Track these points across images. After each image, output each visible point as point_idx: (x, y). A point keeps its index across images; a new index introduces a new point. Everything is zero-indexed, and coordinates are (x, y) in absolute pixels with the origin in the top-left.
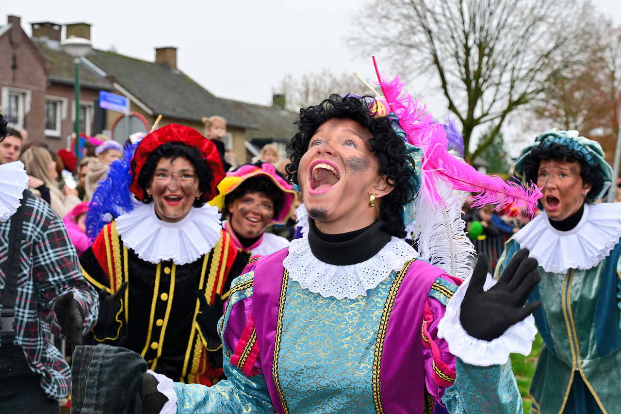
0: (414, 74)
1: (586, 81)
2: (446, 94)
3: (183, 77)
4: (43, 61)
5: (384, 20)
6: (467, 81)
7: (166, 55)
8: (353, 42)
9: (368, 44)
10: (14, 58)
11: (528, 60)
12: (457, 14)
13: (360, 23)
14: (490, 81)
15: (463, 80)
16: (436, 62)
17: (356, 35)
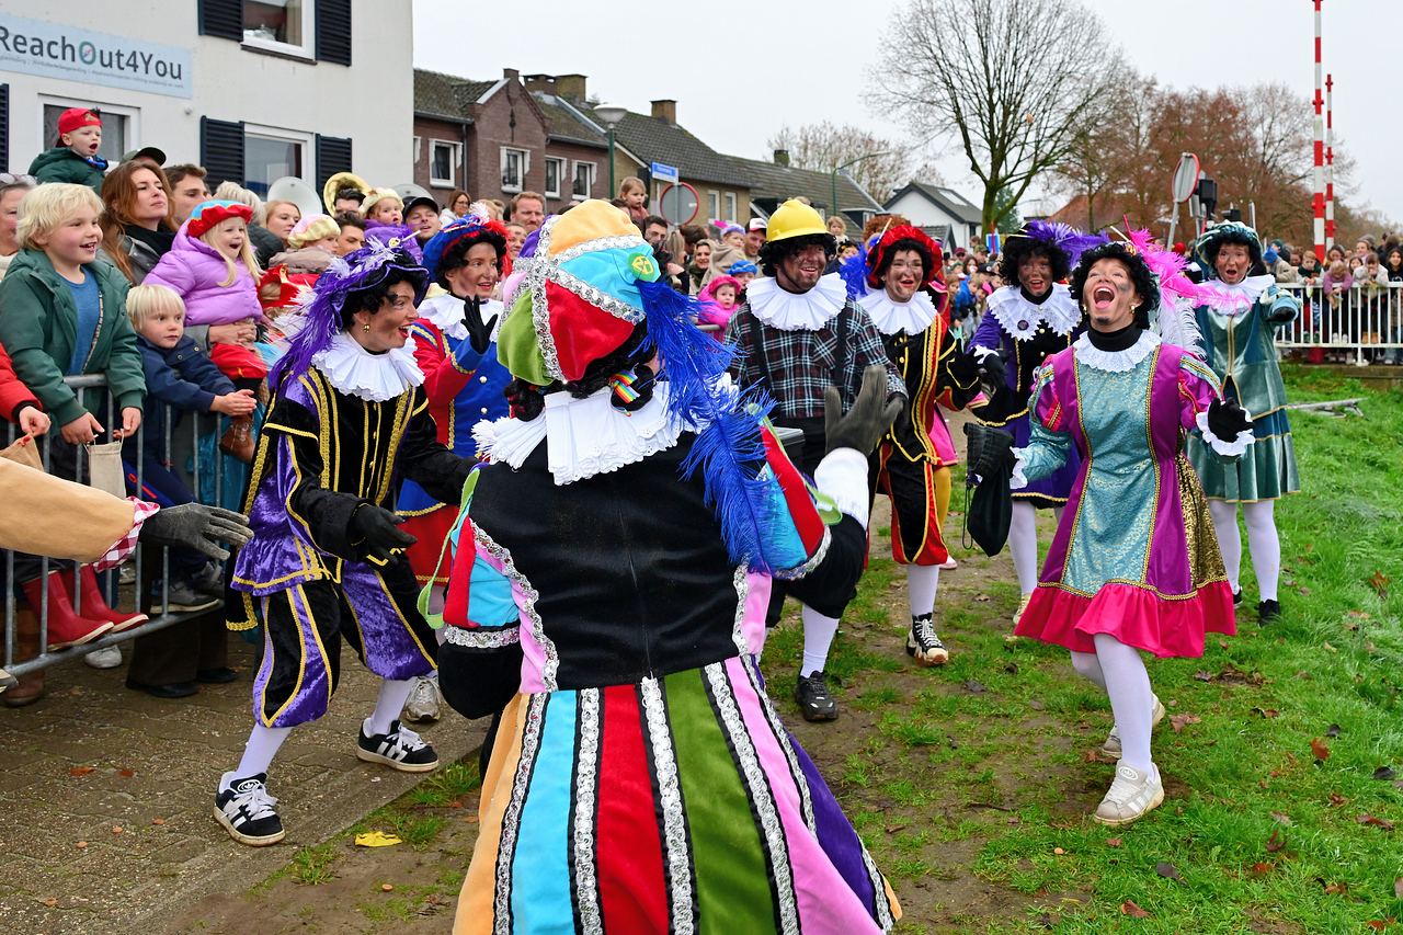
0: (935, 133)
1: (1107, 139)
2: (969, 153)
3: (682, 132)
4: (542, 118)
5: (906, 76)
6: (991, 142)
7: (664, 108)
8: (872, 98)
9: (887, 100)
10: (512, 115)
11: (1055, 120)
12: (981, 69)
13: (879, 79)
14: (1015, 140)
15: (986, 139)
16: (959, 120)
17: (875, 92)
